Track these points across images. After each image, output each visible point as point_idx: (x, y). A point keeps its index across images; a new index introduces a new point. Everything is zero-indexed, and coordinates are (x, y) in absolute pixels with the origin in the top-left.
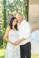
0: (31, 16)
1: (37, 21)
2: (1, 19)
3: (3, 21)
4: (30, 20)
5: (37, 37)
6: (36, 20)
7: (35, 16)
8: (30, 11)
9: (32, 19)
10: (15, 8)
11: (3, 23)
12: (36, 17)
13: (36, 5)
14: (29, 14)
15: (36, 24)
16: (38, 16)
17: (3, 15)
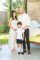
0: (29, 11)
2: (8, 13)
3: (10, 14)
4: (28, 13)
5: (33, 25)
6: (32, 13)
10: (17, 6)
12: (32, 12)
13: (32, 3)
14: (27, 10)
16: (33, 10)
17: (9, 9)
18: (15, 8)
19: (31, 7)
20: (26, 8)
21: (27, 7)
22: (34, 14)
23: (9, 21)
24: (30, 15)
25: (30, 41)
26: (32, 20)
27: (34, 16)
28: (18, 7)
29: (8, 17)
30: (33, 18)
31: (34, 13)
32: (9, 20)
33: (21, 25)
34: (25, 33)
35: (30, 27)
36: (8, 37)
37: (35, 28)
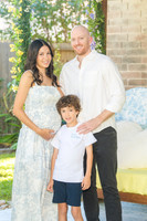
0: (116, 41)
1: (134, 56)
2: (13, 48)
3: (20, 53)
4: (112, 53)
5: (136, 112)
6: (132, 52)
7: (130, 40)
8: (113, 23)
9: (119, 49)
11: (19, 60)
12: (132, 44)
13: (132, 2)
14: (108, 34)
15: (131, 67)
16: (139, 38)
18: (47, 26)
19: (127, 22)
20: (102, 27)
21: (105, 19)
22: (142, 56)
23: (14, 88)
24: (122, 63)
25: (119, 189)
26: (130, 84)
27: (143, 67)
28: (60, 20)
29: (13, 70)
30: (137, 75)
31: (141, 52)
32: (17, 84)
33: (78, 108)
34: (94, 152)
35: (121, 119)
36: (11, 172)
37: (144, 128)
